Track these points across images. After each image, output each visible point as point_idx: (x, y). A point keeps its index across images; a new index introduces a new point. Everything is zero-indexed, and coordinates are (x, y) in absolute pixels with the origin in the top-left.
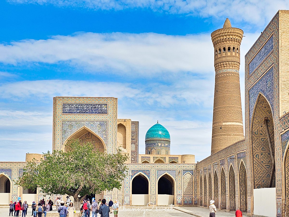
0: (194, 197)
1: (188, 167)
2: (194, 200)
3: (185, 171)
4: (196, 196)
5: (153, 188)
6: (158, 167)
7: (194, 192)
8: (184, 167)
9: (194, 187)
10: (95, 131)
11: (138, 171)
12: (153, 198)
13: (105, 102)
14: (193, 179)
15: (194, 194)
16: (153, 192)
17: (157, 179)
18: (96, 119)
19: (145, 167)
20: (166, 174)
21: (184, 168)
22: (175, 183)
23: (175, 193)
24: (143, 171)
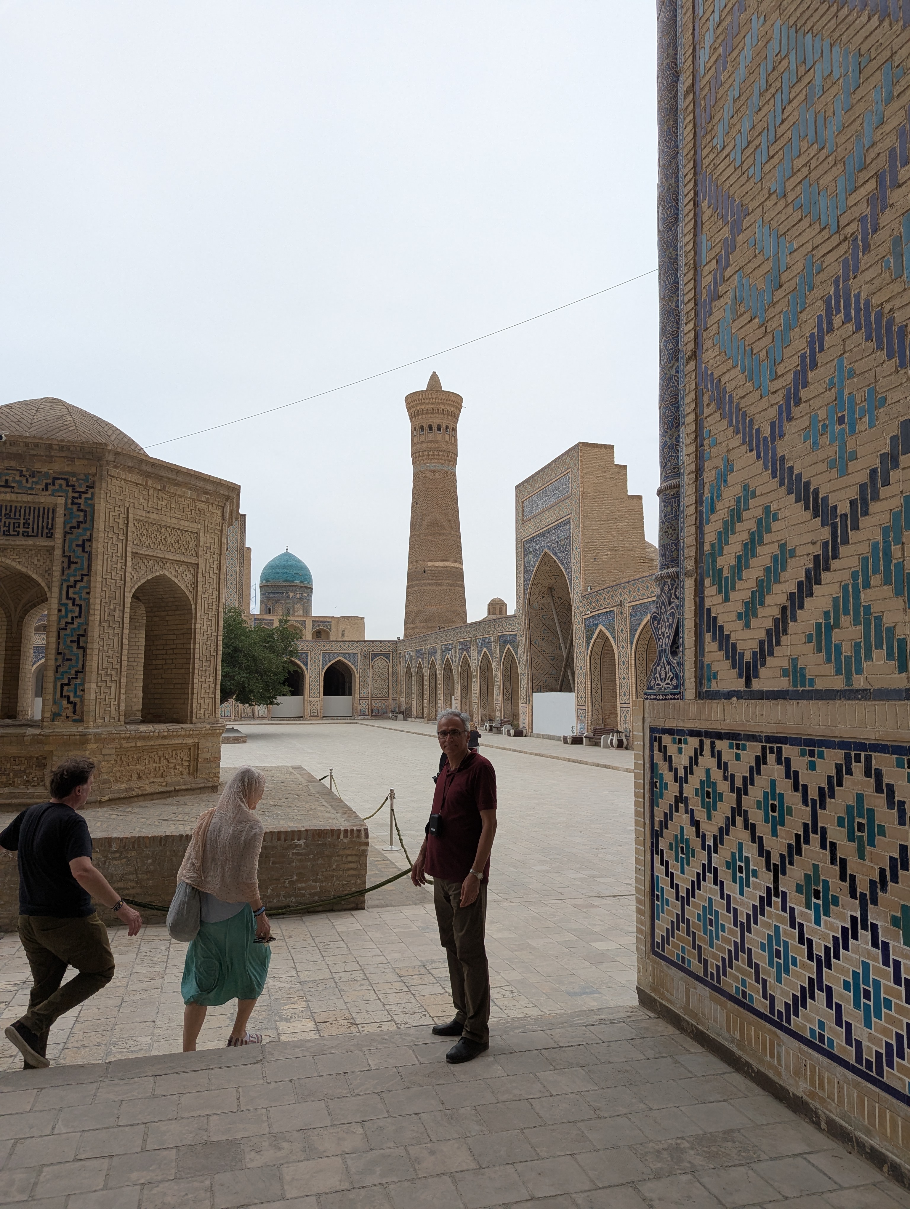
0: (390, 701)
1: (381, 647)
2: (390, 707)
3: (375, 655)
4: (394, 700)
5: (315, 685)
6: (324, 646)
7: (390, 692)
8: (373, 647)
9: (390, 684)
12: (314, 705)
14: (390, 669)
15: (390, 695)
16: (314, 693)
17: (323, 669)
20: (339, 661)
21: (374, 649)
22: (357, 676)
23: (357, 696)
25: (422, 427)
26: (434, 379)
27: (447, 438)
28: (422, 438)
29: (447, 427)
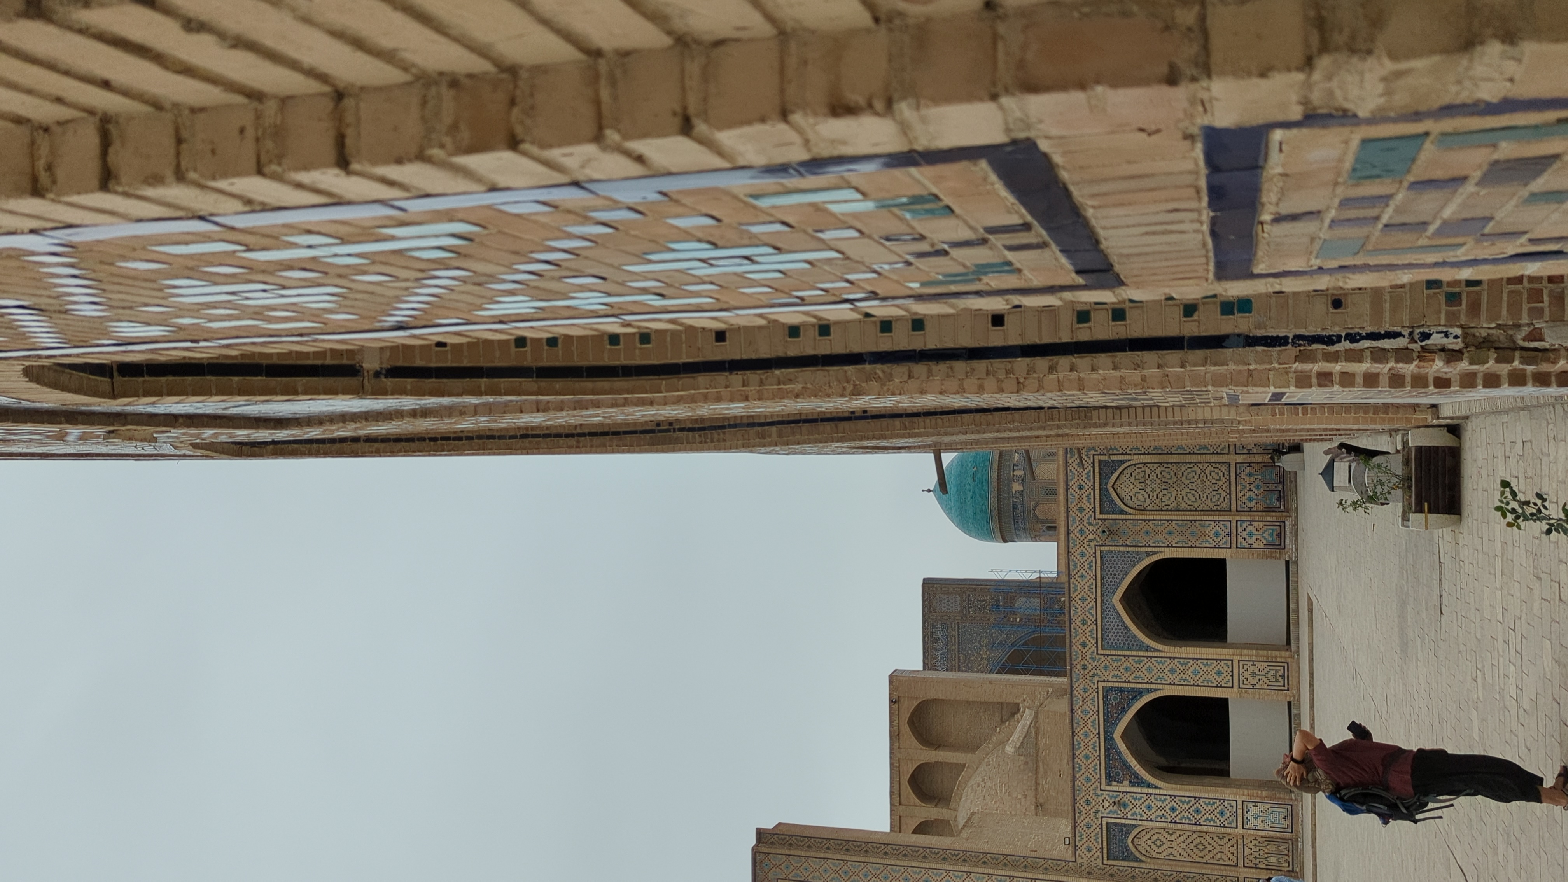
0: (1240, 459)
1: (1081, 487)
2: (1259, 458)
5: (1195, 672)
6: (1084, 645)
7: (1215, 458)
8: (1082, 510)
12: (1254, 675)
16: (1219, 673)
17: (1148, 648)
20: (1126, 601)
21: (1088, 506)
24: (1110, 723)
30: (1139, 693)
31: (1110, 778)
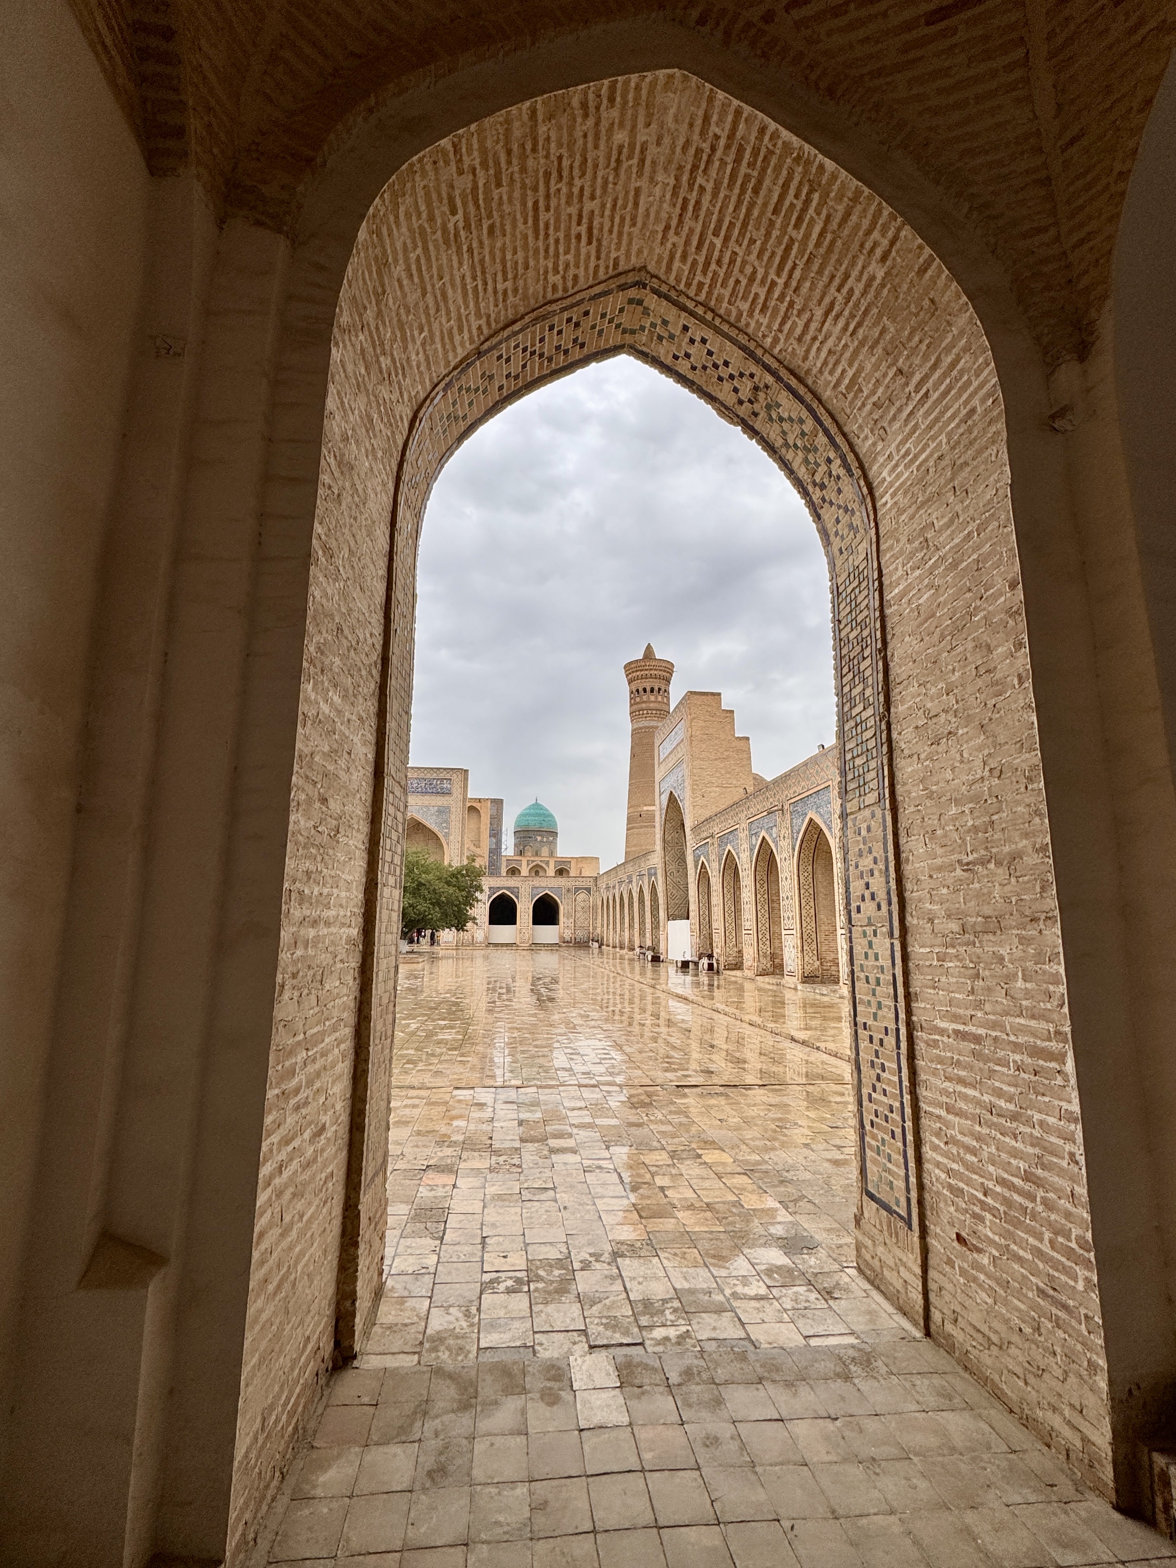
0: (591, 930)
1: (583, 882)
2: (591, 936)
3: (577, 889)
4: (595, 928)
5: (525, 915)
6: (533, 881)
7: (591, 923)
8: (576, 882)
9: (591, 916)
10: (430, 823)
11: (499, 888)
12: (524, 931)
13: (448, 776)
14: (591, 902)
15: (591, 925)
16: (525, 921)
17: (532, 901)
18: (433, 803)
19: (512, 882)
20: (546, 895)
21: (577, 884)
22: (561, 908)
23: (563, 925)
24: (508, 888)
25: (638, 691)
26: (649, 649)
27: (660, 699)
28: (638, 700)
29: (659, 689)
30: (517, 897)
31: (490, 888)
